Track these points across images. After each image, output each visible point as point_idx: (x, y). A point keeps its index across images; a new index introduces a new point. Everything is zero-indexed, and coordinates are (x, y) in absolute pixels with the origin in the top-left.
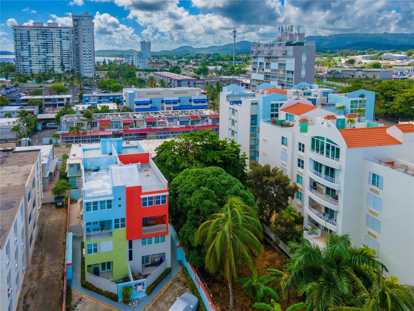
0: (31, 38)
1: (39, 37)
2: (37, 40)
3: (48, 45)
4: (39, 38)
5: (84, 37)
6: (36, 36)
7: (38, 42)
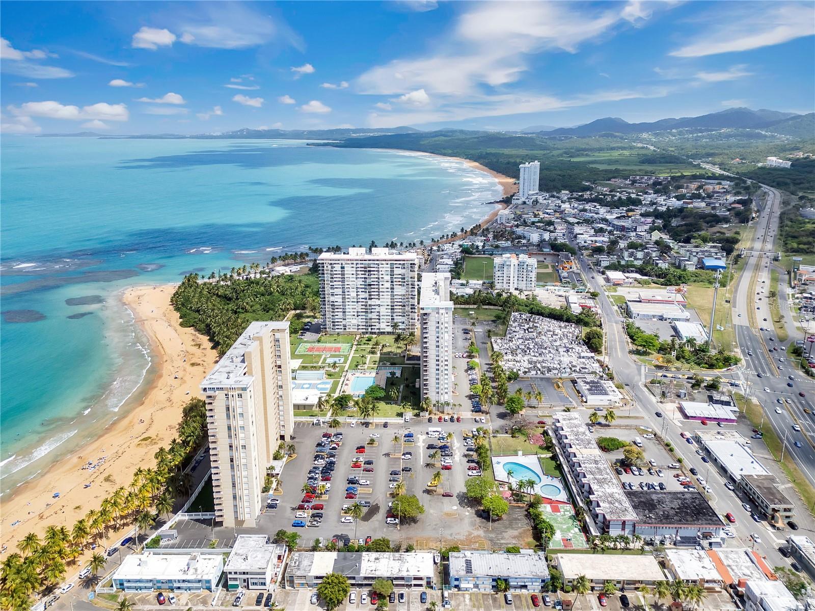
3: (372, 287)
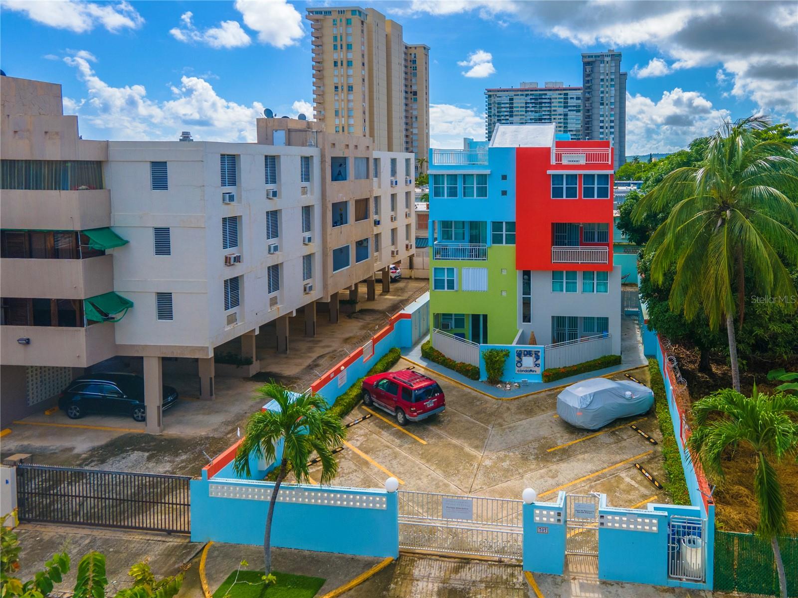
0: (514, 109)
1: (529, 107)
2: (524, 113)
4: (528, 109)
5: (602, 95)
6: (523, 107)
7: (526, 116)
